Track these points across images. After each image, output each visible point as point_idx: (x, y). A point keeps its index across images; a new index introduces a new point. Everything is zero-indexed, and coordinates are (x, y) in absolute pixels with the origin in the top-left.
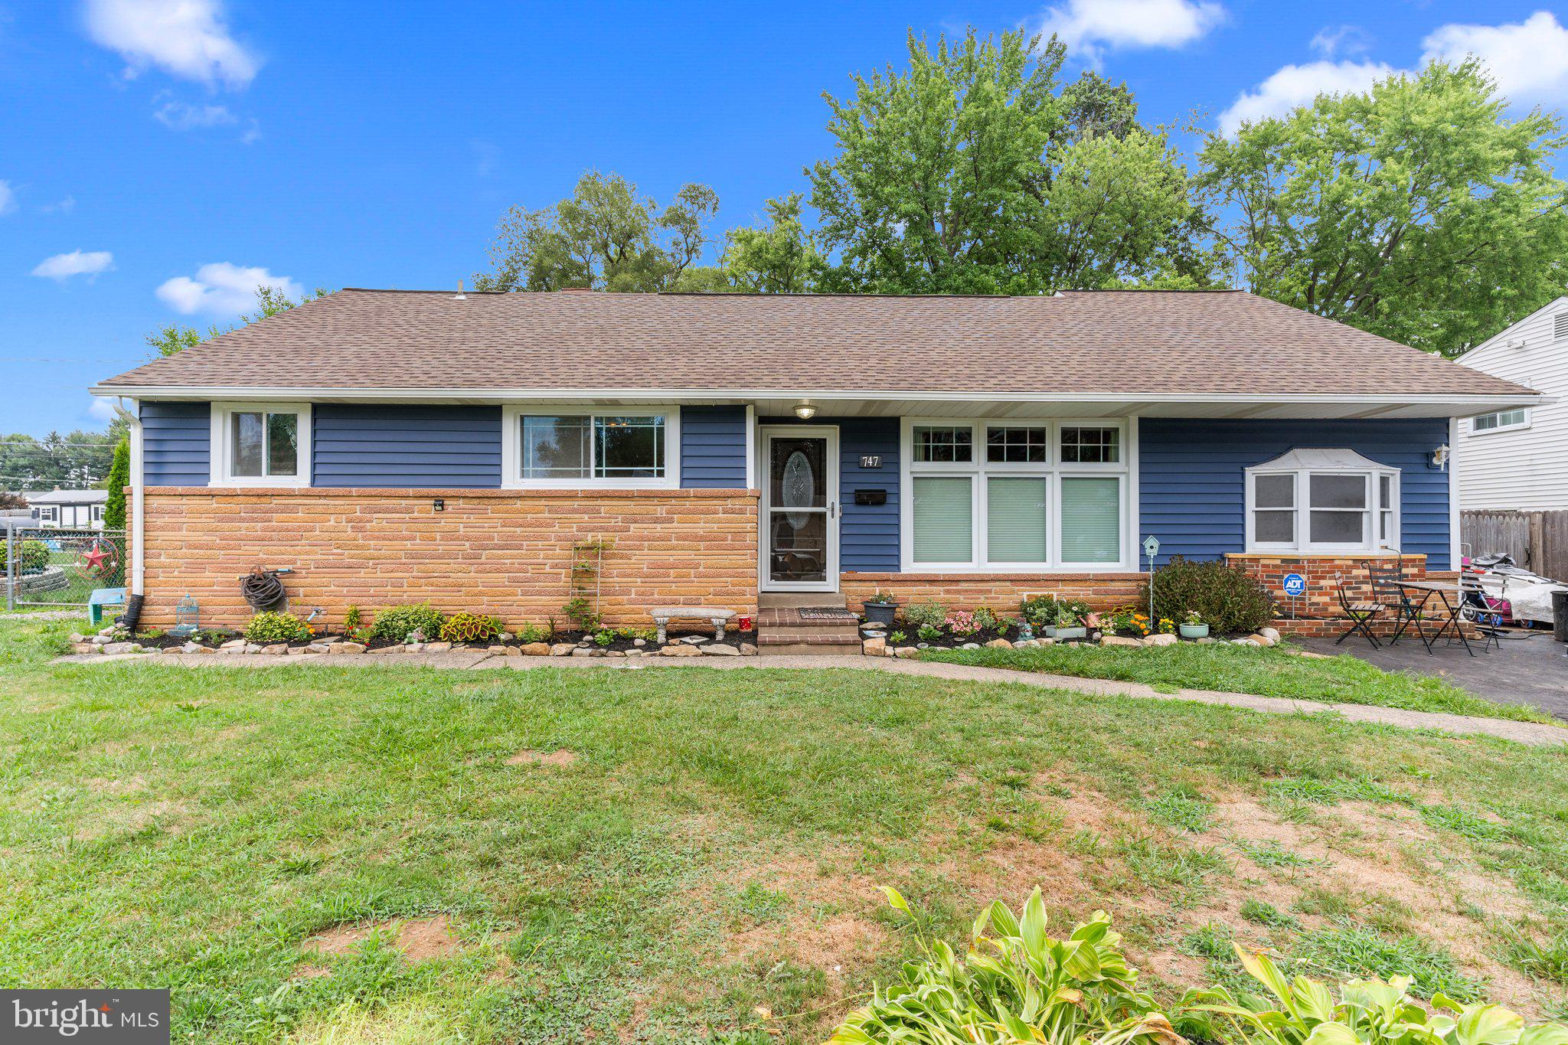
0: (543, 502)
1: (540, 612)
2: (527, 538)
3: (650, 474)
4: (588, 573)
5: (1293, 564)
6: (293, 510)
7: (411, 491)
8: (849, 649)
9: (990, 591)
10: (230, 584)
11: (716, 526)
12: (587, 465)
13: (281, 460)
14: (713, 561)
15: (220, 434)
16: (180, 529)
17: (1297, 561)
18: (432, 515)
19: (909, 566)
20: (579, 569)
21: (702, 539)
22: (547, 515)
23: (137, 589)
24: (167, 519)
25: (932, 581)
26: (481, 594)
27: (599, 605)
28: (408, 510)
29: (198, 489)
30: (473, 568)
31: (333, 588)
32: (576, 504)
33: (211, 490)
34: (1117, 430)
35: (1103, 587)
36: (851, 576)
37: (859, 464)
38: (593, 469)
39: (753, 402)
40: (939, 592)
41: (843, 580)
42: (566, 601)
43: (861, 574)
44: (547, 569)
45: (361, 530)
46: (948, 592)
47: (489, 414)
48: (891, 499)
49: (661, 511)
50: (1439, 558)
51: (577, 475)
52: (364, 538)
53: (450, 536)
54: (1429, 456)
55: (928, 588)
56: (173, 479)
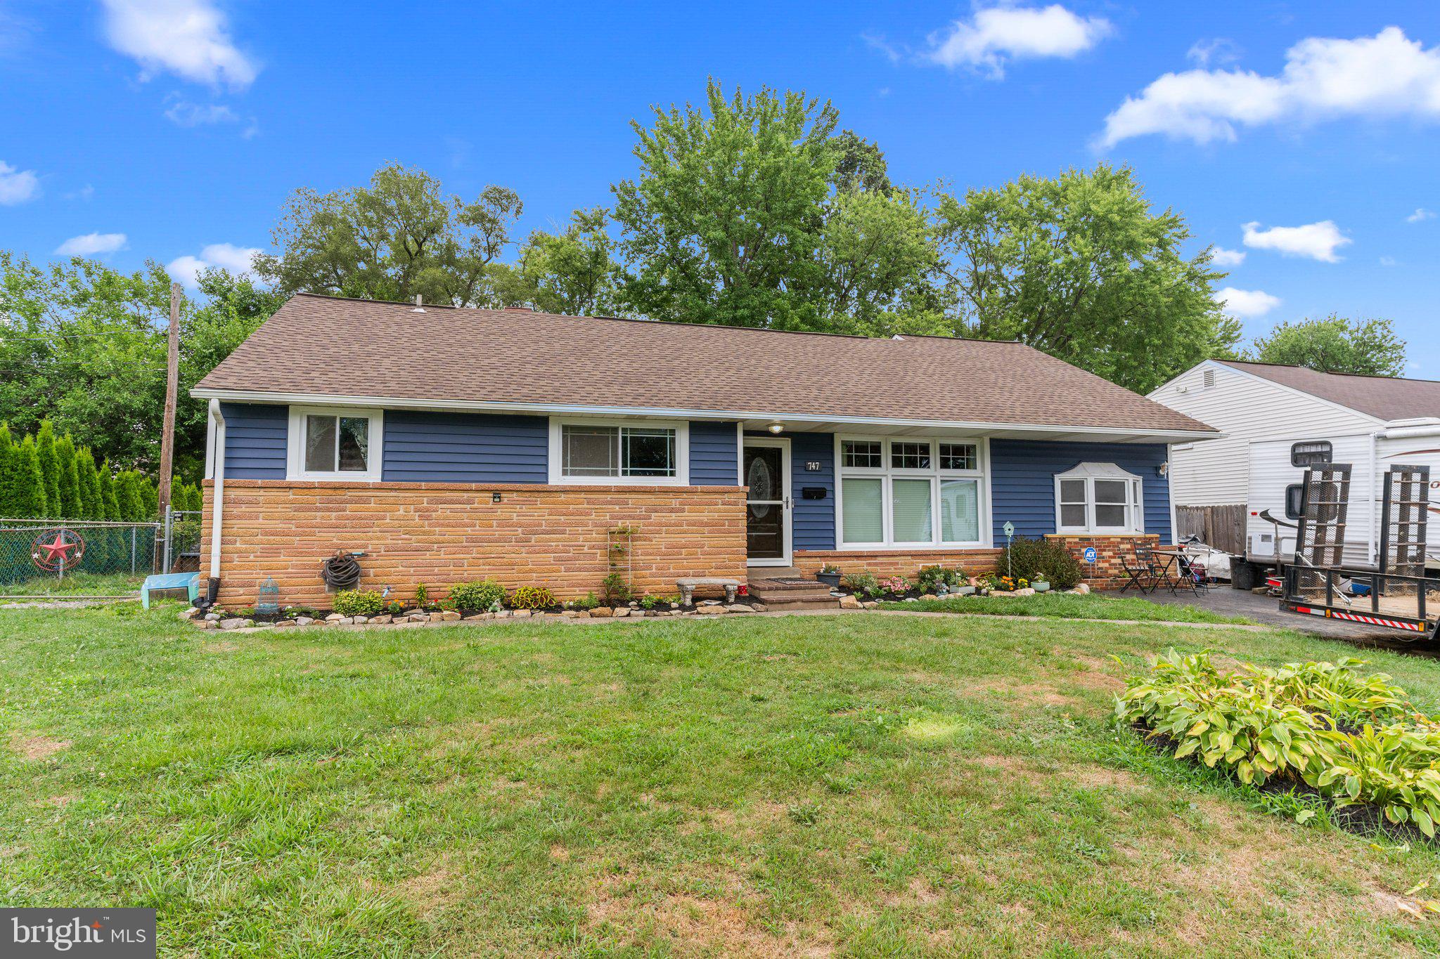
0: (583, 495)
1: (580, 585)
2: (570, 525)
3: (664, 474)
4: (621, 552)
5: (1086, 541)
6: (366, 501)
7: (474, 486)
8: (830, 604)
9: (897, 563)
10: (305, 567)
11: (716, 514)
12: (615, 465)
13: (351, 457)
14: (715, 542)
15: (297, 436)
16: (257, 518)
17: (1088, 539)
18: (490, 506)
19: (842, 547)
20: (613, 549)
21: (707, 525)
22: (586, 506)
23: (215, 573)
24: (244, 508)
25: (858, 556)
26: (531, 571)
27: (628, 579)
28: (470, 502)
29: (278, 482)
30: (523, 550)
31: (401, 568)
32: (609, 497)
33: (291, 483)
34: (974, 447)
35: (971, 559)
36: (802, 553)
37: (806, 468)
38: (620, 469)
39: (743, 421)
40: (863, 565)
41: (795, 557)
42: (600, 577)
43: (809, 552)
44: (586, 550)
45: (428, 518)
46: (869, 564)
47: (539, 423)
48: (829, 495)
49: (675, 503)
50: (1166, 538)
51: (606, 473)
52: (430, 525)
53: (504, 524)
54: (1158, 468)
55: (855, 562)
56: (239, 473)
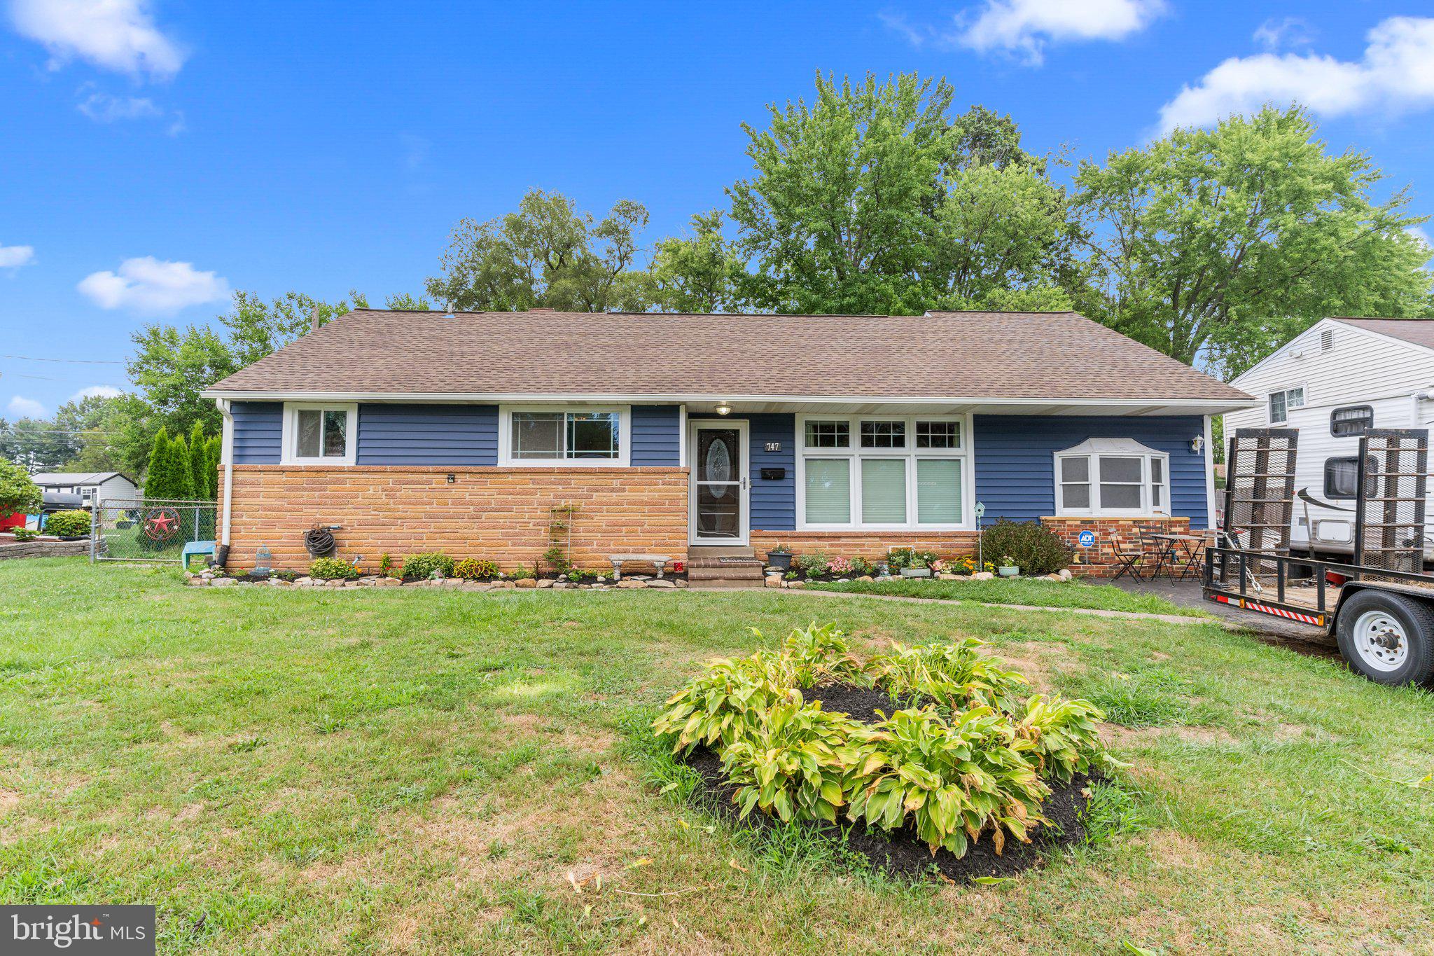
0: (529, 476)
1: (525, 559)
2: (516, 503)
3: (608, 456)
4: (562, 529)
5: (1088, 524)
6: (343, 482)
7: (431, 468)
8: (754, 582)
9: (864, 545)
10: (294, 537)
11: (657, 494)
12: (561, 448)
13: (333, 444)
14: (654, 520)
15: (290, 425)
16: (258, 497)
17: (1091, 522)
18: (446, 486)
19: (802, 526)
20: (555, 526)
21: (647, 504)
22: (531, 486)
23: (225, 541)
24: (248, 488)
25: (820, 537)
26: (481, 545)
27: (568, 553)
28: (428, 482)
29: (273, 466)
30: (475, 526)
31: (371, 540)
32: (553, 478)
33: (282, 467)
34: (958, 424)
35: (949, 542)
36: (758, 533)
37: (764, 448)
38: (565, 452)
39: (684, 403)
40: (825, 546)
41: (752, 537)
42: (546, 550)
43: (766, 532)
44: (531, 526)
45: (393, 497)
46: (832, 545)
47: (491, 410)
48: (788, 475)
49: (616, 483)
50: (1199, 520)
51: (553, 456)
52: (395, 503)
53: (459, 502)
54: (1191, 443)
55: (817, 542)
56: (252, 459)
